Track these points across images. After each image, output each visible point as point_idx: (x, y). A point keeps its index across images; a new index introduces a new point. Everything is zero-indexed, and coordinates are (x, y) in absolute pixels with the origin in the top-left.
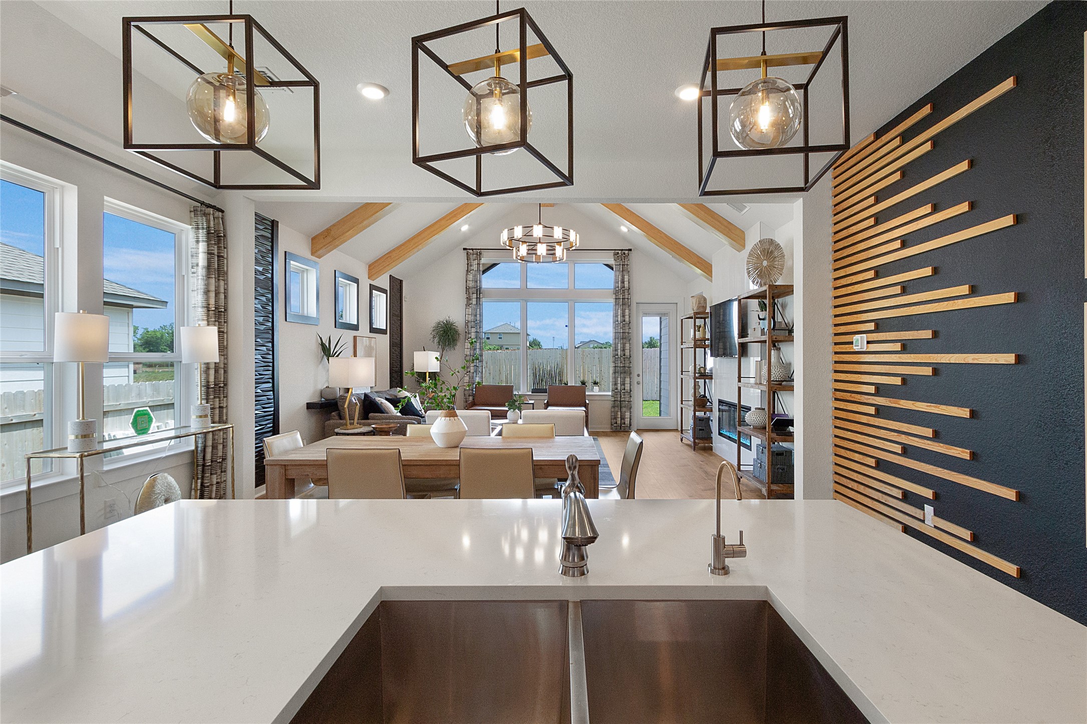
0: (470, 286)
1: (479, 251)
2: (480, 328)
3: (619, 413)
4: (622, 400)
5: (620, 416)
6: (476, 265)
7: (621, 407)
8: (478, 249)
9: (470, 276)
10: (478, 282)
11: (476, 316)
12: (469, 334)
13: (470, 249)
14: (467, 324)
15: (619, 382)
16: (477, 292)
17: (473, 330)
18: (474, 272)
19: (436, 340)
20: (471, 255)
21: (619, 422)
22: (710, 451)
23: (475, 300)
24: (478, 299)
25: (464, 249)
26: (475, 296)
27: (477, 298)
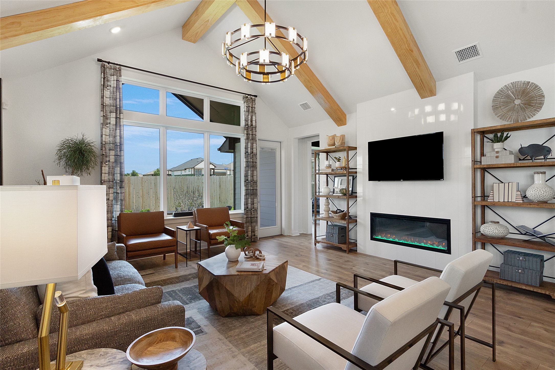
0: (107, 103)
1: (118, 66)
2: (120, 151)
3: (250, 227)
4: (253, 216)
5: (250, 230)
6: (115, 82)
7: (251, 222)
8: (117, 64)
9: (107, 92)
10: (118, 100)
11: (115, 137)
12: (106, 157)
13: (106, 62)
14: (103, 145)
15: (250, 202)
16: (116, 111)
17: (112, 153)
18: (112, 88)
19: (63, 162)
20: (108, 69)
21: (250, 235)
22: (356, 252)
23: (115, 119)
24: (118, 119)
25: (99, 60)
26: (113, 115)
27: (116, 118)
